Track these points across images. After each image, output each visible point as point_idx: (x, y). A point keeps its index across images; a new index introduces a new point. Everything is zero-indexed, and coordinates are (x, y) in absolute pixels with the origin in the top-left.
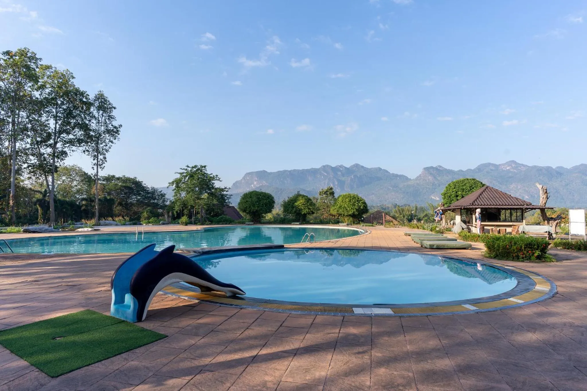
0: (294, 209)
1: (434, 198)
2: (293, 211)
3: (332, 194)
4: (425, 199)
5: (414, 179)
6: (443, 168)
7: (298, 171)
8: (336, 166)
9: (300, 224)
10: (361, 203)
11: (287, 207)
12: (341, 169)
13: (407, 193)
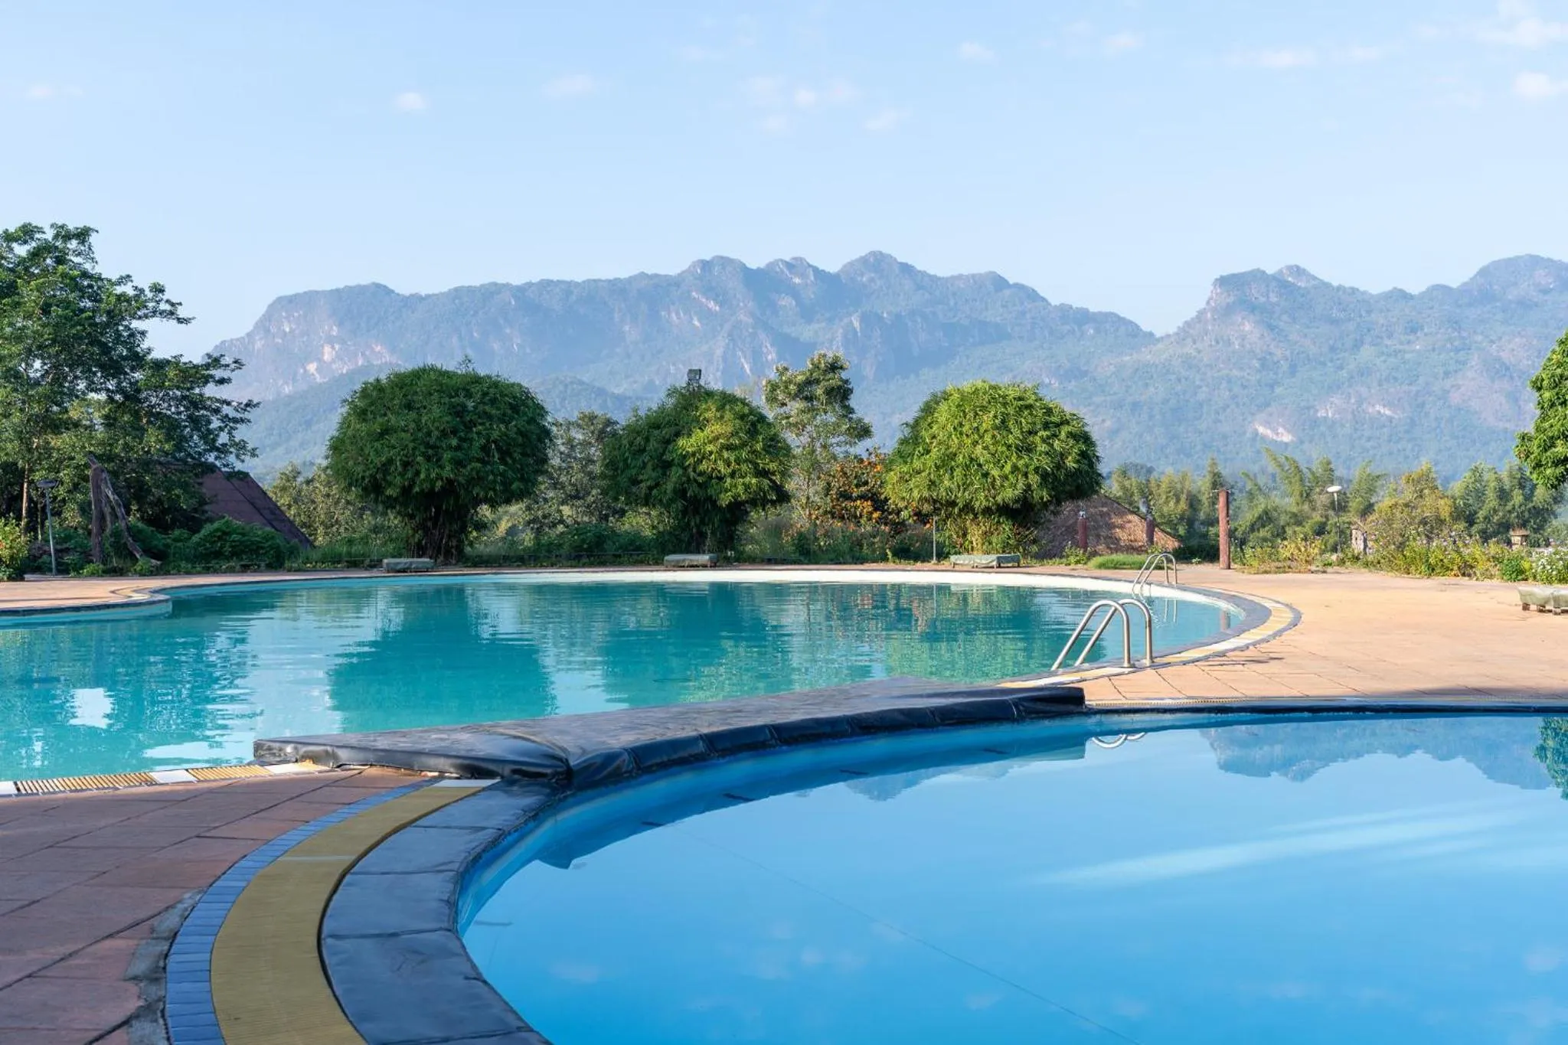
0: (675, 473)
1: (1269, 432)
2: (669, 487)
3: (841, 394)
4: (1225, 437)
5: (1168, 336)
6: (1315, 278)
7: (567, 288)
8: (770, 265)
9: (714, 565)
10: (1063, 435)
11: (627, 466)
12: (797, 280)
13: (1135, 406)
